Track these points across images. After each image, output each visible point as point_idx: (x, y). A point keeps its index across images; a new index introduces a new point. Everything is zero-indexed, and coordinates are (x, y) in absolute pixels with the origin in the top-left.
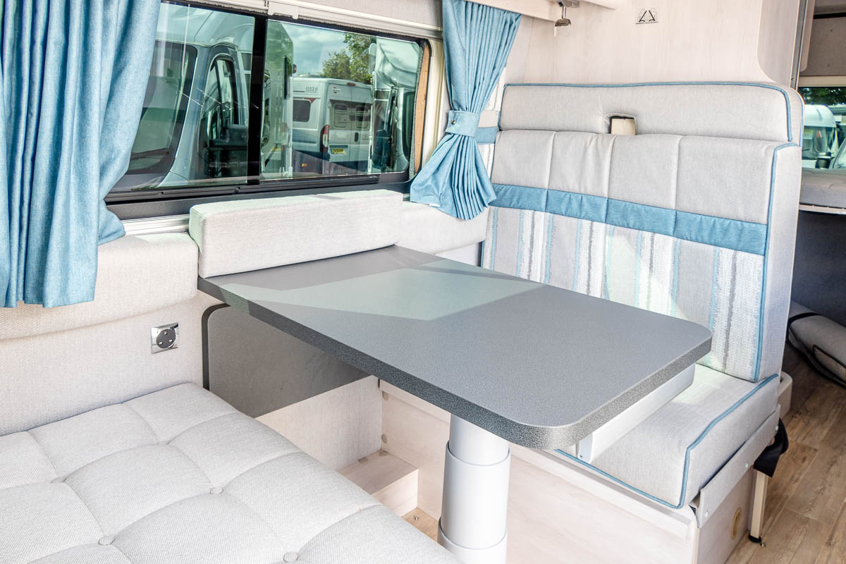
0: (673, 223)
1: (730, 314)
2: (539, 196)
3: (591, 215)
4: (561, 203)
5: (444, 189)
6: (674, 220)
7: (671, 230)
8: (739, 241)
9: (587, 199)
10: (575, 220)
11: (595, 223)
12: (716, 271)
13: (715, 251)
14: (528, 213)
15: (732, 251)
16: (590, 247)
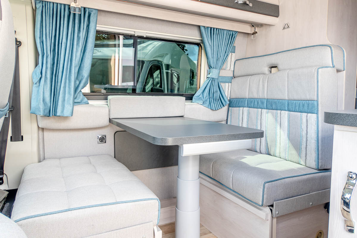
0: (287, 105)
1: (307, 140)
2: (245, 101)
3: (261, 106)
4: (252, 103)
5: (206, 98)
6: (287, 104)
7: (287, 108)
8: (308, 109)
9: (260, 100)
10: (256, 109)
11: (263, 110)
12: (301, 123)
13: (301, 115)
14: (241, 108)
15: (306, 114)
16: (261, 119)
